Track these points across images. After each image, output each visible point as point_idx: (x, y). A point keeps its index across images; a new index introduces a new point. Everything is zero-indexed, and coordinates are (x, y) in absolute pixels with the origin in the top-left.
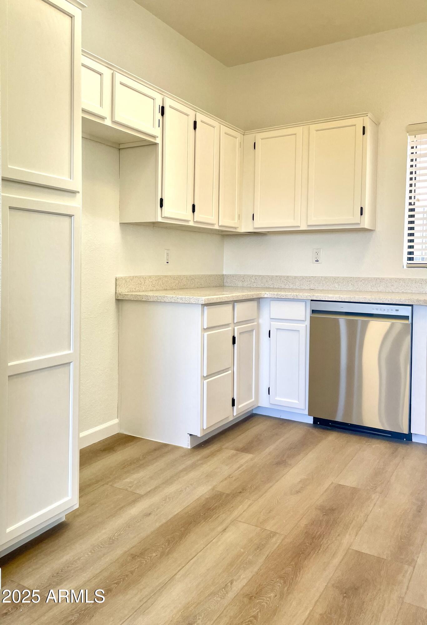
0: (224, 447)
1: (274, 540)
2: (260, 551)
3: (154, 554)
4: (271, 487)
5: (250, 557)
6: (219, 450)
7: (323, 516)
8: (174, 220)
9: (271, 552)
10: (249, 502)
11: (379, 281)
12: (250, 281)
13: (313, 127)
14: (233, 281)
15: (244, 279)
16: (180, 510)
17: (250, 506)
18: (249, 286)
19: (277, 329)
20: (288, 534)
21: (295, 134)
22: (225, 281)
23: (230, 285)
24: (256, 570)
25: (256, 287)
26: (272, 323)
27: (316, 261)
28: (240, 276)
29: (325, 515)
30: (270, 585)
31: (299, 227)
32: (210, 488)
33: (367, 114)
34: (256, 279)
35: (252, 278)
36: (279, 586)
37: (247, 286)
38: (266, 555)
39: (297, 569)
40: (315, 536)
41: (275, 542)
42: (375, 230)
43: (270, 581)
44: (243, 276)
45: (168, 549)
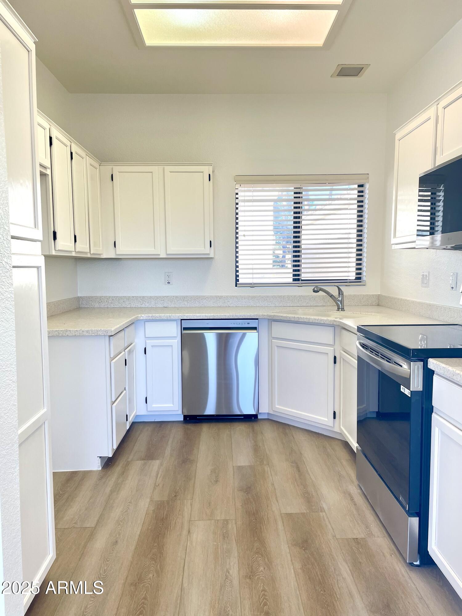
0: (129, 460)
1: (230, 526)
2: (227, 538)
3: (151, 575)
4: (194, 483)
5: (225, 546)
6: (128, 464)
7: (247, 495)
8: (64, 252)
9: (236, 536)
10: (189, 502)
11: (219, 298)
12: (107, 302)
13: (168, 169)
14: (90, 302)
15: (100, 300)
16: (140, 529)
17: (191, 505)
18: (106, 306)
19: (152, 346)
20: (236, 517)
21: (152, 172)
22: (80, 303)
23: (86, 306)
24: (236, 555)
25: (114, 307)
26: (147, 341)
27: (168, 283)
28: (96, 297)
29: (247, 493)
30: (254, 562)
31: (159, 255)
32: (148, 500)
33: (212, 164)
34: (113, 300)
35: (109, 299)
36: (261, 560)
37: (104, 307)
38: (234, 540)
39: (262, 542)
40: (254, 513)
41: (233, 528)
42: (214, 258)
43: (252, 559)
44: (100, 297)
45: (158, 566)
